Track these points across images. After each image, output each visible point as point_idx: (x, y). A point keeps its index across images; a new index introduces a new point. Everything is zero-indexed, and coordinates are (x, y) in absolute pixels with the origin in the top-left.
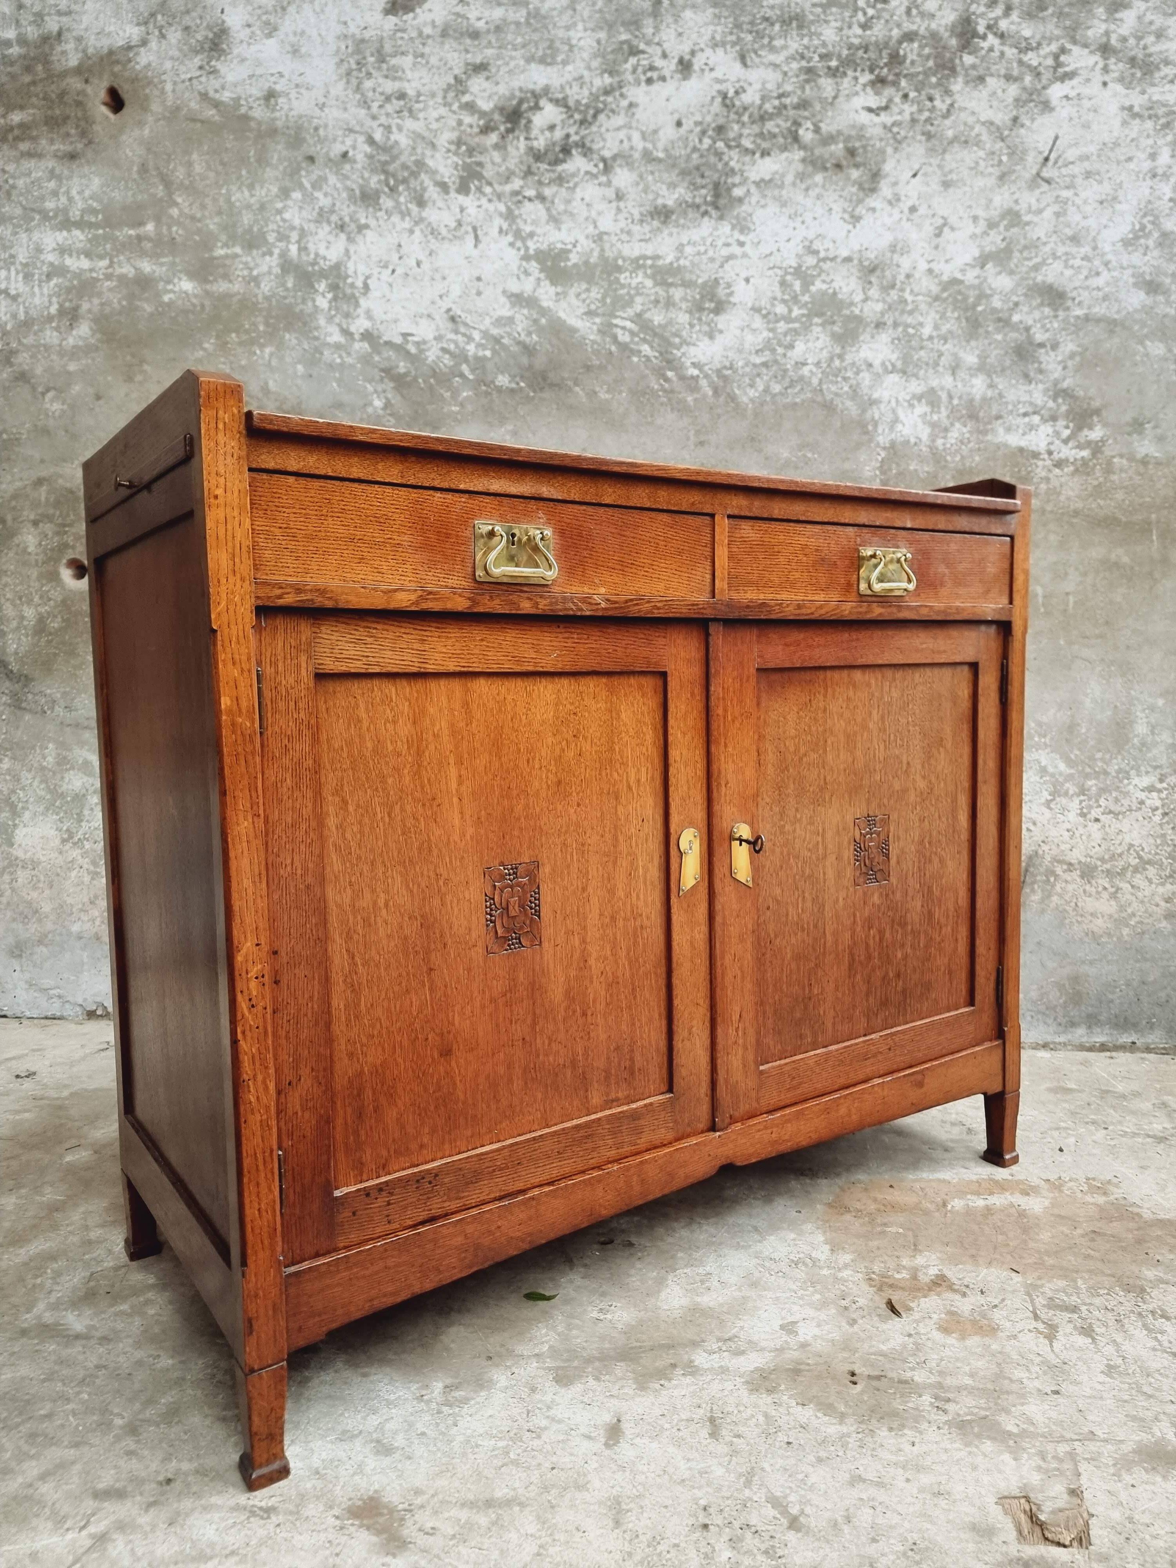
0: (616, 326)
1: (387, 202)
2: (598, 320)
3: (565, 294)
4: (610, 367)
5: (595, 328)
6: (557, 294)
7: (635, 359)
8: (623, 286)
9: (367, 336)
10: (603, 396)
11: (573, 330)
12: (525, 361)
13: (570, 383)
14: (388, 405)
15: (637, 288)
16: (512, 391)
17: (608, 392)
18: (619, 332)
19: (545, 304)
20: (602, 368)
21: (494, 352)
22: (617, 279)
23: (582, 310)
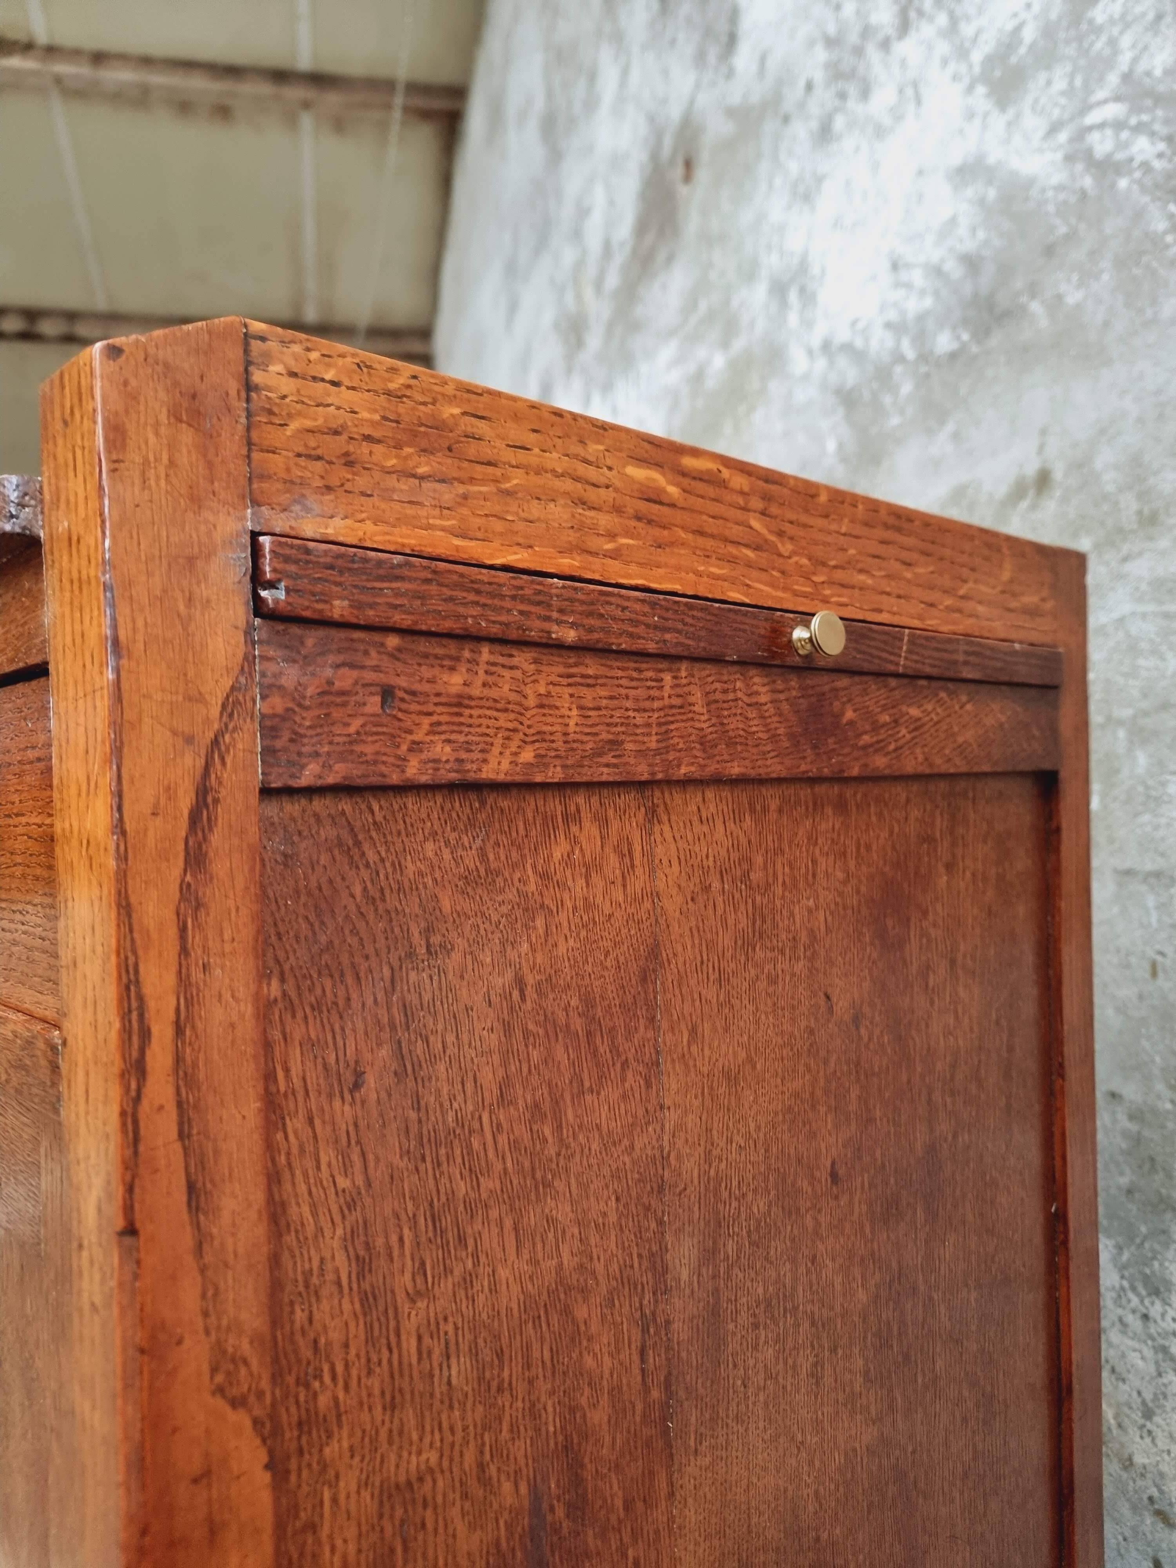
0: (1090, 129)
1: (839, 123)
2: (1063, 137)
3: (1018, 116)
4: (1082, 226)
5: (1059, 156)
6: (1009, 124)
7: (1123, 183)
8: (1097, 30)
9: (827, 346)
10: (1073, 297)
11: (1030, 183)
12: (968, 289)
13: (1024, 299)
14: (841, 446)
15: (1123, 16)
16: (953, 356)
17: (1079, 286)
18: (1094, 138)
19: (991, 160)
20: (1071, 237)
21: (936, 294)
22: (1091, 22)
23: (1041, 133)
